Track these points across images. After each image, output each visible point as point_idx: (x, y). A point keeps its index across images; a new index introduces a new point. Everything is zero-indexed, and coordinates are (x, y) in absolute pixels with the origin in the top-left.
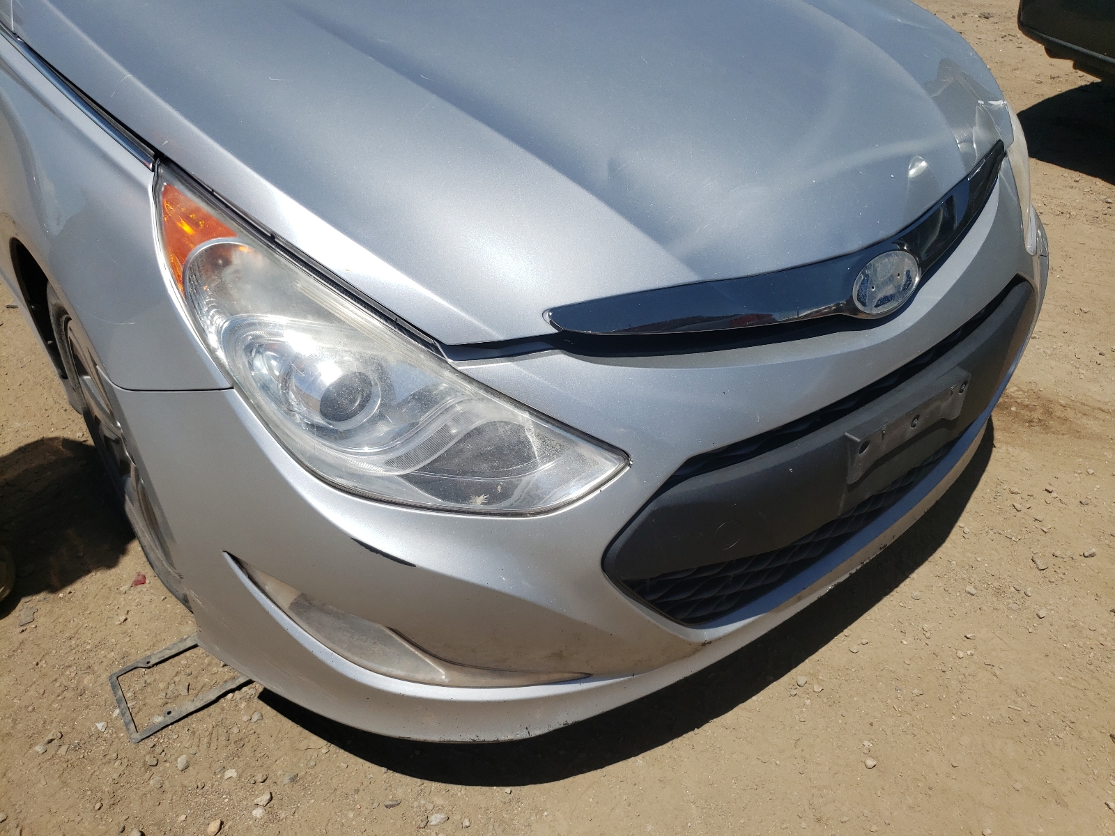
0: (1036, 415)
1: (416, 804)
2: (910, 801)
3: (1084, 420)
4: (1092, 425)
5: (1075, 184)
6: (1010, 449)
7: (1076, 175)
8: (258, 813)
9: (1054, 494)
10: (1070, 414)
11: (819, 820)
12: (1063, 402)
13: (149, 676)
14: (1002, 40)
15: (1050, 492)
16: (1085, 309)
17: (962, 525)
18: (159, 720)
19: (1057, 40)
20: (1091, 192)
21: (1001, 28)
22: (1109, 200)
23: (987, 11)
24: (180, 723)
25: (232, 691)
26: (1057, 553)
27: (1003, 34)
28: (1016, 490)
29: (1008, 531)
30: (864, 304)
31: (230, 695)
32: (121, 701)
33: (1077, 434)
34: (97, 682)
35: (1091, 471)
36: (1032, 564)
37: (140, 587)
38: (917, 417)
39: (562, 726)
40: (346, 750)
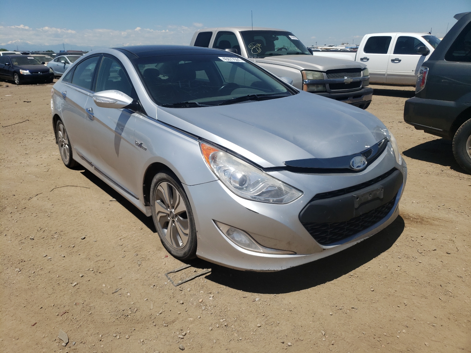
0: (419, 220)
1: (251, 297)
2: (384, 297)
3: (433, 221)
4: (436, 223)
5: (431, 166)
6: (411, 228)
7: (432, 164)
8: (211, 298)
9: (424, 237)
10: (429, 220)
11: (359, 300)
12: (427, 217)
13: (175, 274)
14: (406, 128)
15: (423, 237)
16: (434, 196)
17: (396, 244)
18: (180, 282)
19: (417, 124)
20: (436, 168)
21: (406, 125)
22: (442, 170)
23: (401, 121)
24: (186, 283)
25: (198, 276)
26: (425, 249)
27: (406, 127)
28: (412, 236)
29: (410, 245)
30: (353, 167)
31: (197, 278)
32: (169, 279)
33: (431, 224)
34: (162, 275)
35: (435, 232)
36: (417, 252)
37: (167, 258)
38: (371, 194)
39: (290, 267)
40: (230, 287)
